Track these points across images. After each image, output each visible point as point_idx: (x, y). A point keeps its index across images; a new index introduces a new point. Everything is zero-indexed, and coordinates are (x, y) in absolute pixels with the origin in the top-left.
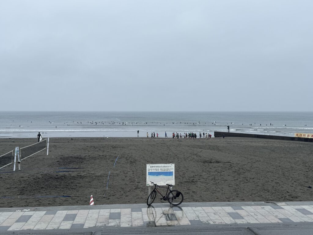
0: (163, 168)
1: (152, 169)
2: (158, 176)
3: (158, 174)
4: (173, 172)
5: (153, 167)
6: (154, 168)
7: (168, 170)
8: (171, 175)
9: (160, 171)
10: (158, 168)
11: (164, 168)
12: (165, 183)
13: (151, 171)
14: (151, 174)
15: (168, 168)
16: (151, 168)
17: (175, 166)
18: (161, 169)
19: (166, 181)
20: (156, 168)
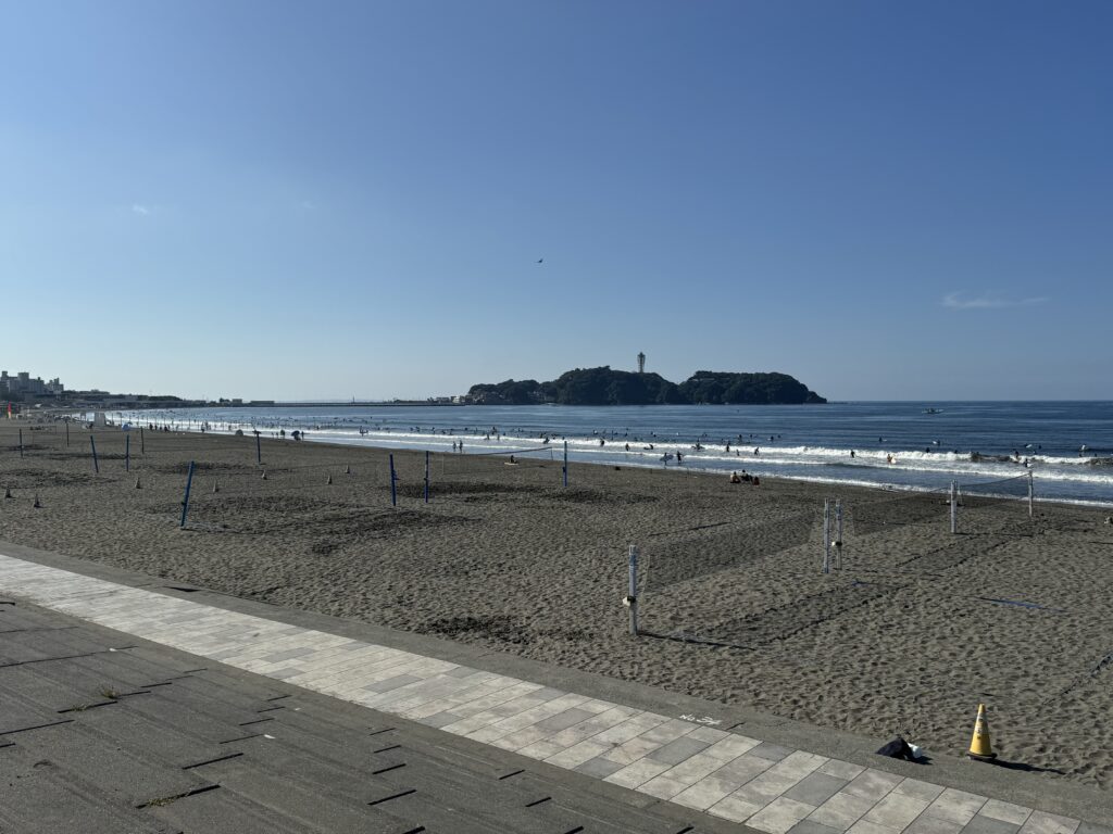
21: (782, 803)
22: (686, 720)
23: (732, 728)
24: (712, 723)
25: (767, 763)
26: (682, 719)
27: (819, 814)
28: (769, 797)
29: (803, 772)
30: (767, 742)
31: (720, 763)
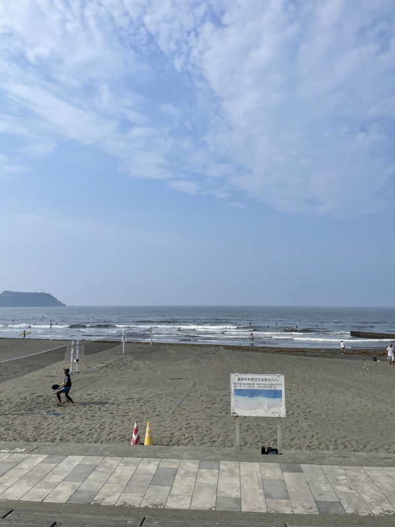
0: (262, 382)
1: (240, 384)
2: (252, 397)
3: (252, 393)
4: (281, 391)
5: (243, 379)
6: (244, 382)
7: (271, 387)
8: (278, 398)
9: (256, 388)
10: (252, 382)
11: (264, 382)
12: (266, 411)
13: (239, 388)
14: (239, 392)
15: (273, 383)
16: (240, 382)
17: (286, 381)
18: (258, 384)
19: (269, 407)
20: (249, 382)
21: (63, 485)
22: (4, 452)
23: (32, 451)
24: (20, 451)
25: (53, 465)
26: (2, 452)
27: (84, 487)
28: (56, 483)
29: (73, 466)
30: (52, 455)
31: (26, 472)
